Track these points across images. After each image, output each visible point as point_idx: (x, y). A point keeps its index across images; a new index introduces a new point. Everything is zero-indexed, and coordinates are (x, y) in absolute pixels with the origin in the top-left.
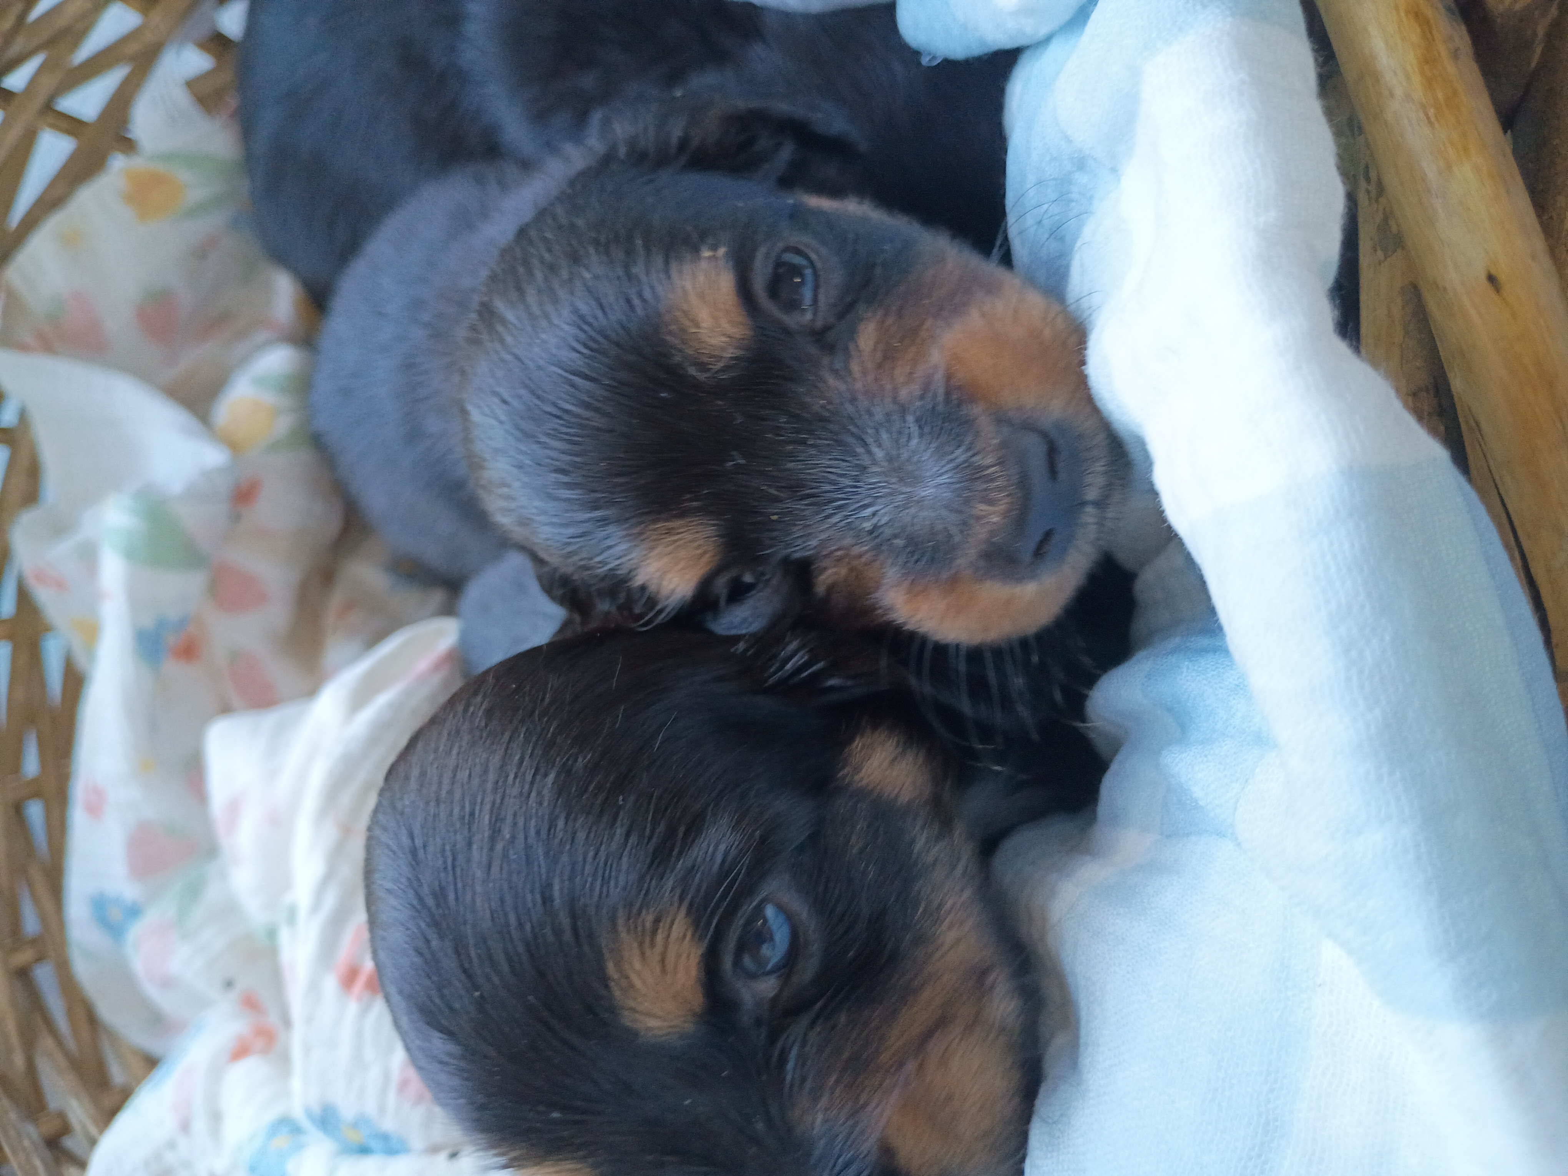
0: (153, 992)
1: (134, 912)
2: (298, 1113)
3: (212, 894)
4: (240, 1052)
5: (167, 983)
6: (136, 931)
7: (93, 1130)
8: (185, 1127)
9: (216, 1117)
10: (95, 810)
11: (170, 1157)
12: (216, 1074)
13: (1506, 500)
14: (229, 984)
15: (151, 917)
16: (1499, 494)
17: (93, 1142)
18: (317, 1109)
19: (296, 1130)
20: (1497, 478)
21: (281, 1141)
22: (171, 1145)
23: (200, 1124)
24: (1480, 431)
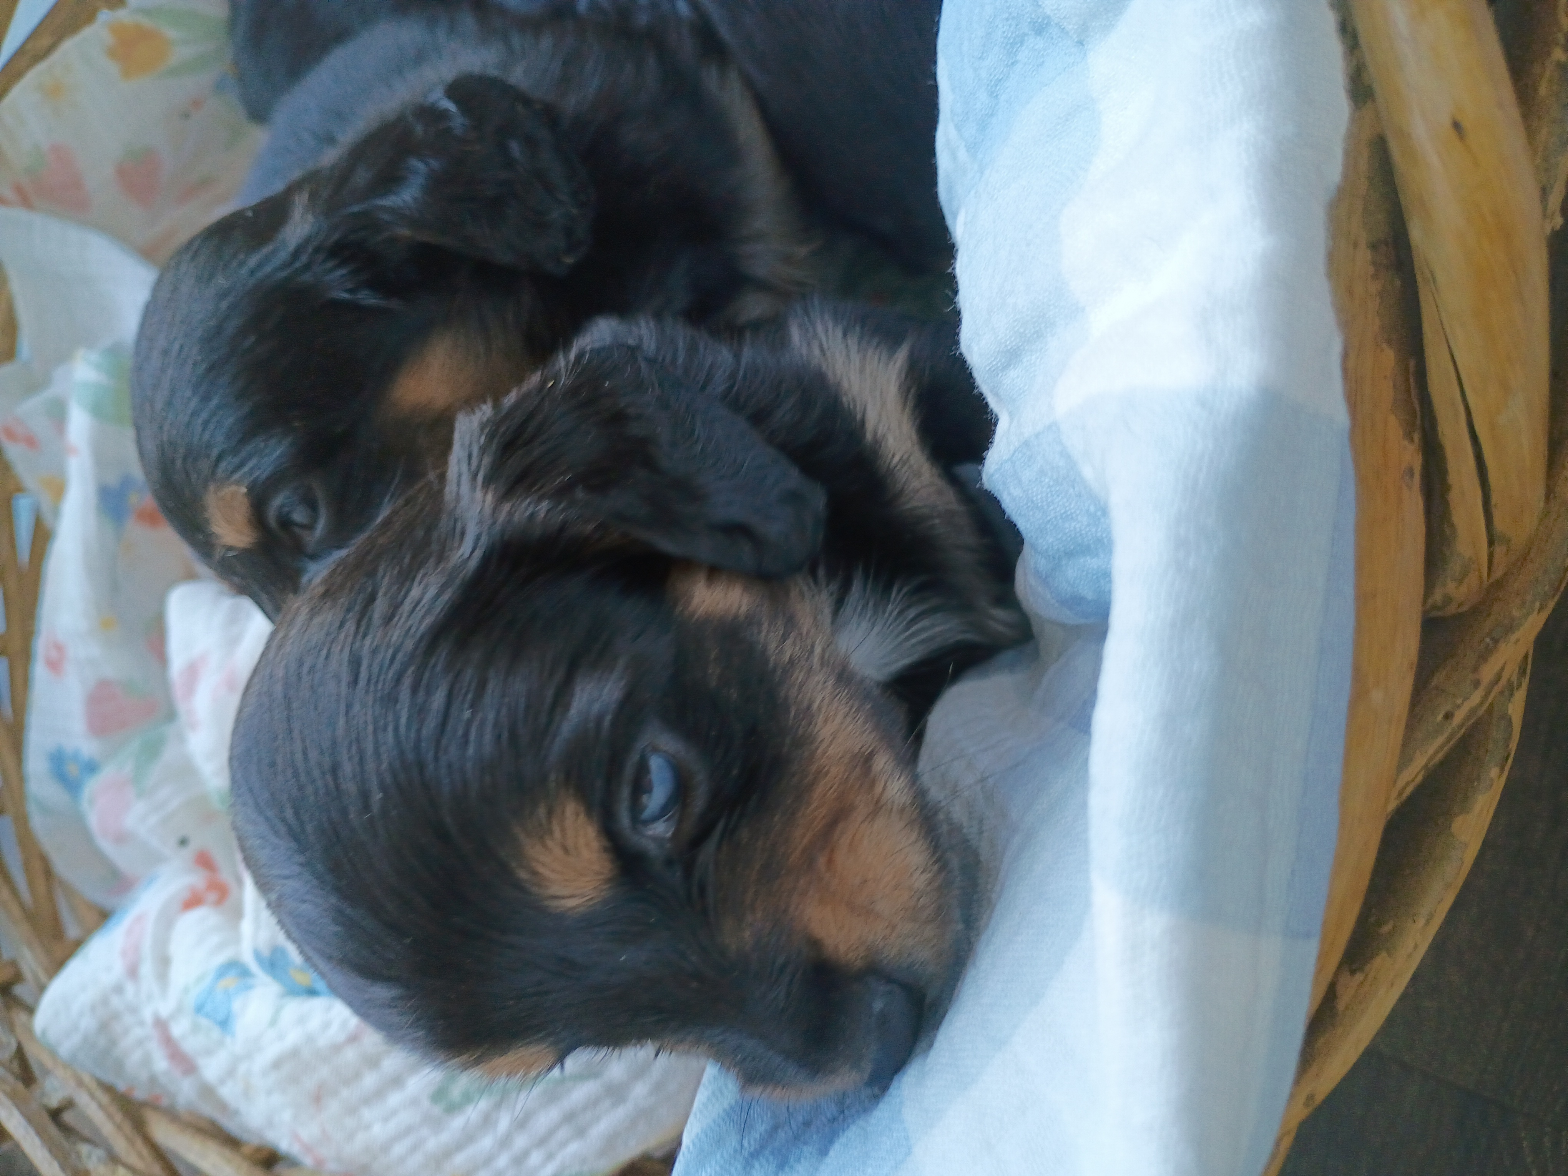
0: (107, 846)
1: (91, 768)
2: (248, 958)
3: (169, 754)
4: (192, 902)
5: (122, 838)
6: (92, 786)
7: (42, 976)
8: (133, 972)
9: (164, 962)
10: (55, 666)
11: (116, 1002)
12: (166, 922)
13: (1456, 354)
14: (183, 842)
15: (108, 773)
16: (1449, 347)
17: (42, 989)
18: (266, 953)
19: (244, 973)
20: (1448, 331)
21: (230, 981)
22: (118, 989)
23: (147, 969)
24: (1434, 282)
